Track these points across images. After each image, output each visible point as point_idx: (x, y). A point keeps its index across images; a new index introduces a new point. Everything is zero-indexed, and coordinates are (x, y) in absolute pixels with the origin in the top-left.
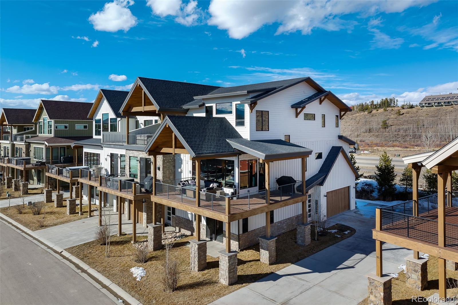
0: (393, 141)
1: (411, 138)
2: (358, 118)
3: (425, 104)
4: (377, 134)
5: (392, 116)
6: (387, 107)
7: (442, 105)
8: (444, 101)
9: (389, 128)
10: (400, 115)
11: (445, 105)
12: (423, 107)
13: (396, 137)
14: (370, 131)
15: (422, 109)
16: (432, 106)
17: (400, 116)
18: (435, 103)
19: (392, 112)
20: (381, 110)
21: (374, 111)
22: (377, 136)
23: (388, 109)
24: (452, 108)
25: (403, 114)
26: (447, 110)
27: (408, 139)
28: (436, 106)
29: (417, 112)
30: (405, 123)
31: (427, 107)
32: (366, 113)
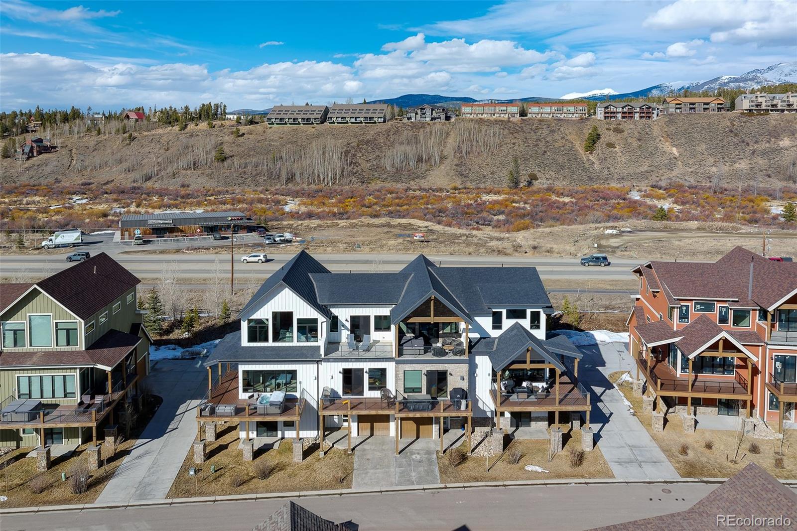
0: (239, 184)
1: (265, 178)
2: (165, 139)
3: (276, 119)
4: (208, 171)
5: (226, 138)
6: (213, 119)
7: (299, 124)
8: (301, 117)
9: (229, 161)
10: (239, 136)
11: (304, 124)
12: (273, 124)
13: (242, 177)
14: (195, 165)
15: (271, 128)
16: (286, 124)
17: (240, 138)
18: (289, 119)
19: (225, 131)
20: (203, 125)
21: (191, 126)
22: (210, 176)
23: (214, 123)
24: (314, 129)
25: (244, 134)
26: (308, 132)
27: (261, 181)
28: (290, 124)
29: (264, 132)
30: (252, 153)
31: (277, 124)
32: (177, 128)
